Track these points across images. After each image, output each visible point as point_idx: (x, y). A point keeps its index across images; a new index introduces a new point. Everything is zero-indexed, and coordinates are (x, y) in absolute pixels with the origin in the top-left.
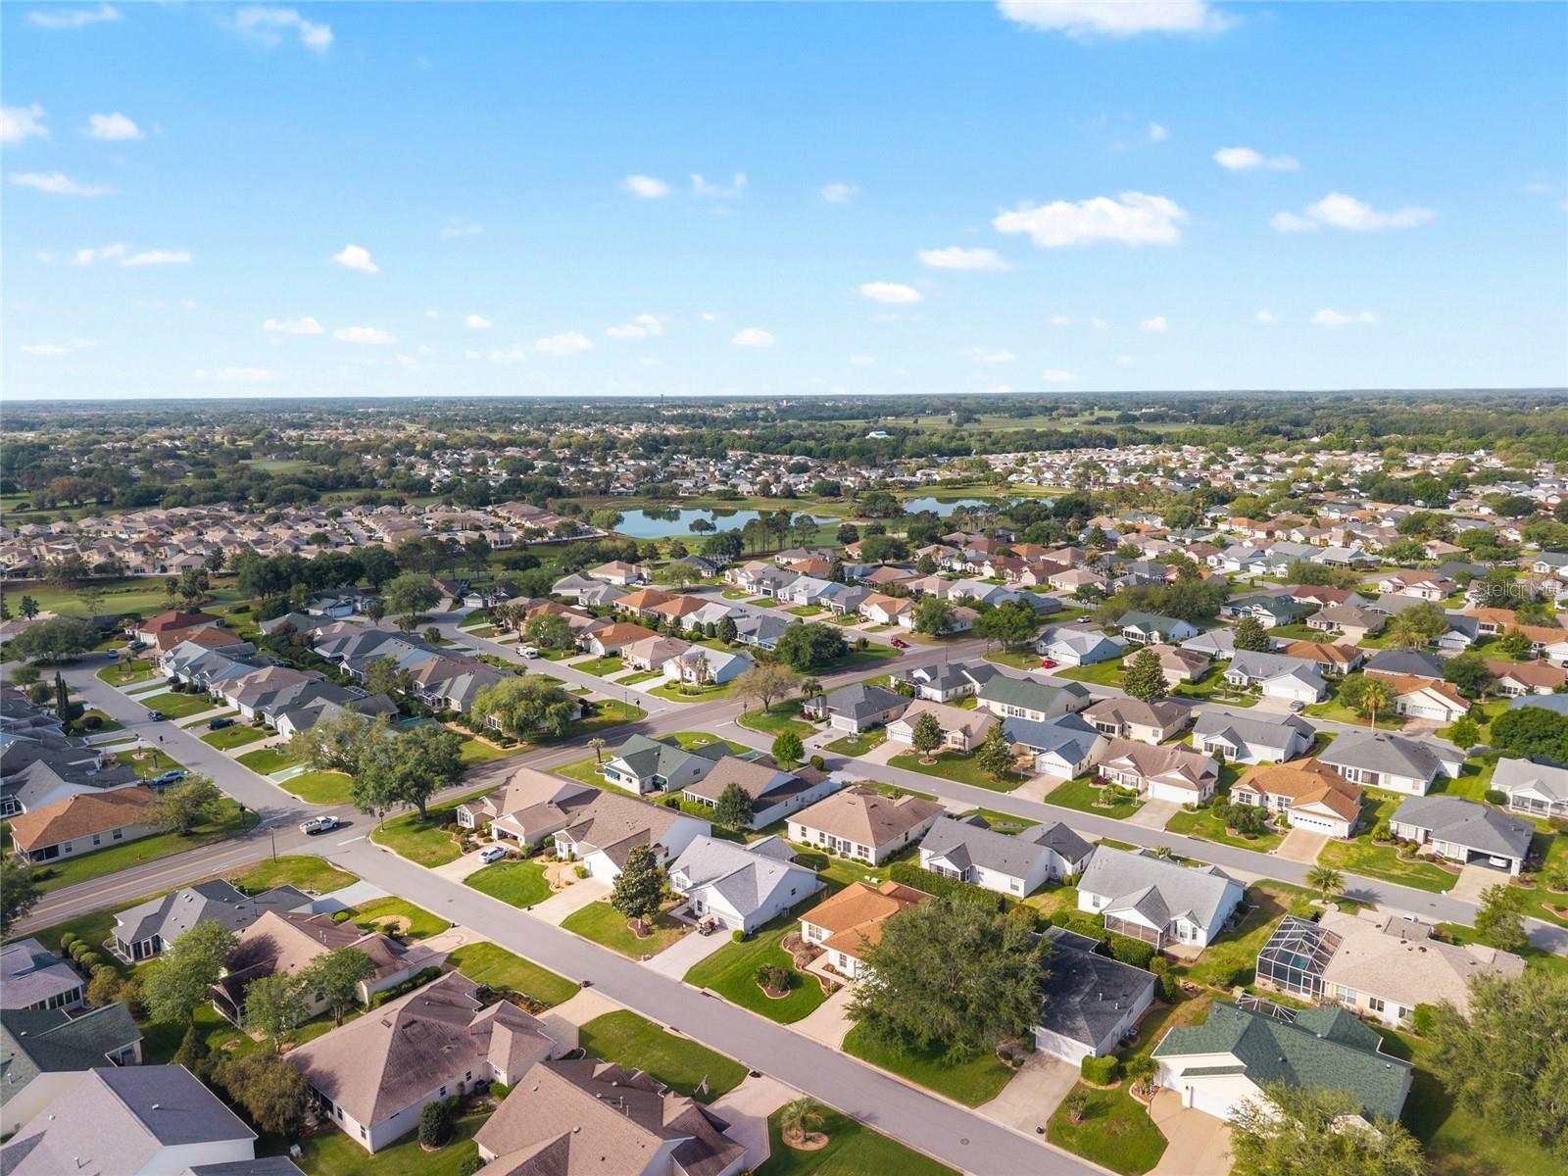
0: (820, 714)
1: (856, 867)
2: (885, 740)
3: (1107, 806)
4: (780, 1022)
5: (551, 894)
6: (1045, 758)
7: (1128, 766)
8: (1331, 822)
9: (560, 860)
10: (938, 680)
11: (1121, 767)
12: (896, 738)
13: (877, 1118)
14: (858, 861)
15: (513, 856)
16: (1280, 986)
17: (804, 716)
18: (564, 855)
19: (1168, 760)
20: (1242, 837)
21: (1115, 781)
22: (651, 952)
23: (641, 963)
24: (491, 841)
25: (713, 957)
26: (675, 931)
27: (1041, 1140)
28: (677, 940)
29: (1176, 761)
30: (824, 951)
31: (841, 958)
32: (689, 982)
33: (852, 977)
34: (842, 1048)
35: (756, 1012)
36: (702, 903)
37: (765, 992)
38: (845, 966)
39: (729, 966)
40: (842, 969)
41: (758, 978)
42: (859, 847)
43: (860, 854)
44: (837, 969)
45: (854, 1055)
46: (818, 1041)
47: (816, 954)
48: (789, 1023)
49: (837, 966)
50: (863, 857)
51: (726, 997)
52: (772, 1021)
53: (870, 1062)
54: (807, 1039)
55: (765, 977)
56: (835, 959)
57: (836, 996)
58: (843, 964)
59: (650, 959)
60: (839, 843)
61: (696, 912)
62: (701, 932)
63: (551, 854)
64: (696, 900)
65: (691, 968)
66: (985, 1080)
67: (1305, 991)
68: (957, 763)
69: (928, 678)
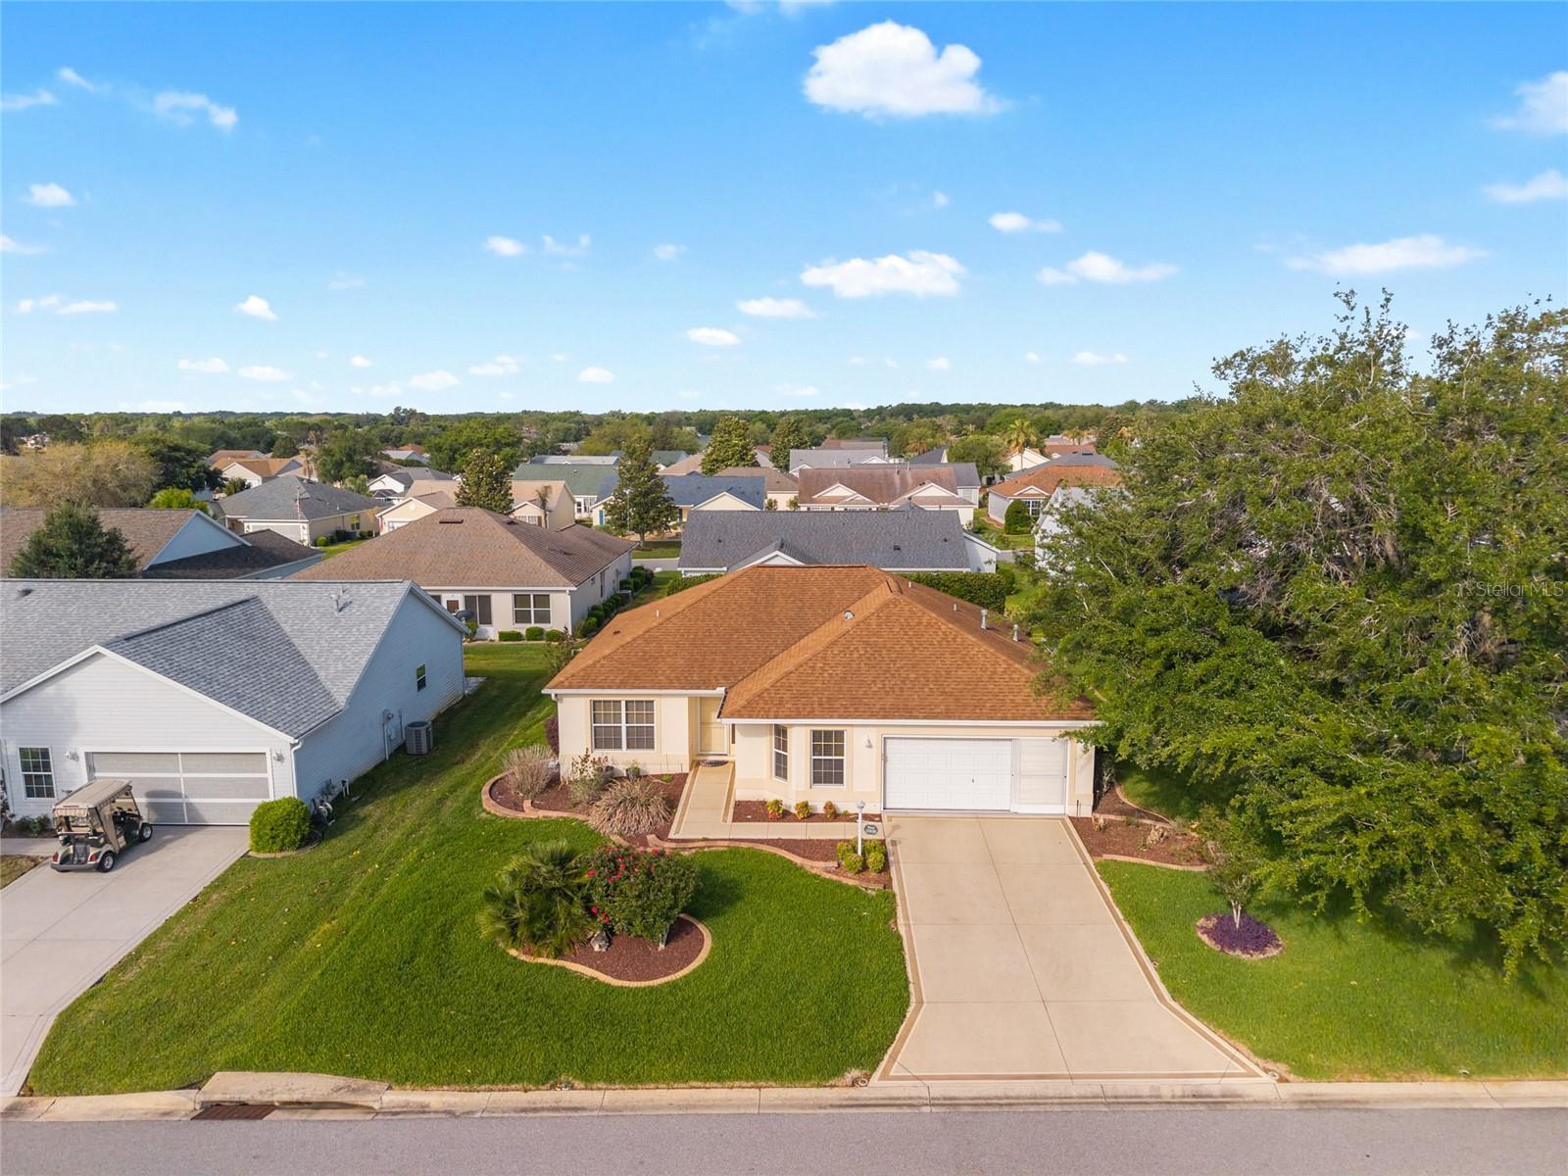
1: (521, 650)
7: (845, 497)
19: (897, 482)
30: (679, 780)
31: (816, 750)
32: (77, 1092)
33: (873, 808)
34: (1282, 1068)
35: (633, 1078)
36: (45, 753)
37: (589, 972)
38: (839, 779)
39: (298, 936)
40: (821, 797)
41: (514, 926)
42: (520, 600)
43: (521, 617)
44: (791, 803)
45: (1378, 1075)
46: (1124, 1087)
47: (669, 792)
48: (870, 1056)
49: (797, 788)
50: (533, 625)
51: (383, 1076)
52: (775, 1094)
53: (1483, 1069)
54: (1065, 1100)
55: (560, 908)
56: (781, 768)
57: (907, 879)
58: (828, 771)
60: (452, 606)
61: (23, 804)
62: (72, 863)
64: (12, 749)
65: (70, 1017)
69: (398, 487)
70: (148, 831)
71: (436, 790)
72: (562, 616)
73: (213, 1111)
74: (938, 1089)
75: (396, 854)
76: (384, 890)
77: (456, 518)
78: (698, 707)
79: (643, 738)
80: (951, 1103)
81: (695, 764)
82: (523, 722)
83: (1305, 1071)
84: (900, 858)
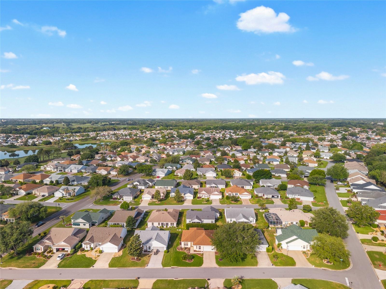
0: (118, 197)
1: (172, 229)
2: (142, 201)
4: (199, 266)
5: (96, 261)
6: (186, 195)
7: (205, 193)
8: (248, 196)
9: (88, 251)
10: (142, 184)
11: (204, 194)
12: (145, 199)
13: (243, 276)
14: (171, 227)
15: (68, 255)
16: (275, 225)
17: (114, 199)
18: (89, 249)
19: (212, 190)
20: (235, 202)
21: (202, 197)
22: (146, 264)
23: (146, 267)
24: (54, 253)
25: (164, 259)
26: (147, 257)
27: (274, 266)
28: (150, 259)
29: (213, 190)
32: (165, 267)
33: (203, 251)
35: (190, 267)
36: (150, 247)
37: (187, 262)
39: (170, 259)
40: (199, 250)
41: (183, 259)
42: (171, 223)
43: (171, 225)
45: (223, 266)
46: (212, 267)
47: (189, 249)
48: (201, 266)
49: (198, 250)
51: (179, 266)
52: (197, 267)
53: (228, 266)
54: (209, 268)
55: (185, 258)
56: (197, 248)
57: (204, 256)
58: (200, 248)
59: (147, 266)
60: (165, 224)
61: (148, 250)
62: (155, 254)
63: (83, 250)
64: (148, 246)
65: (162, 264)
66: (252, 260)
67: (279, 225)
68: (165, 201)
69: (138, 184)
70: (157, 252)
71: (173, 248)
72: (175, 225)
73: (172, 268)
75: (173, 254)
77: (163, 213)
78: (191, 243)
79: (187, 245)
80: (204, 268)
81: (191, 247)
82: (176, 240)
83: (220, 266)
84: (204, 254)
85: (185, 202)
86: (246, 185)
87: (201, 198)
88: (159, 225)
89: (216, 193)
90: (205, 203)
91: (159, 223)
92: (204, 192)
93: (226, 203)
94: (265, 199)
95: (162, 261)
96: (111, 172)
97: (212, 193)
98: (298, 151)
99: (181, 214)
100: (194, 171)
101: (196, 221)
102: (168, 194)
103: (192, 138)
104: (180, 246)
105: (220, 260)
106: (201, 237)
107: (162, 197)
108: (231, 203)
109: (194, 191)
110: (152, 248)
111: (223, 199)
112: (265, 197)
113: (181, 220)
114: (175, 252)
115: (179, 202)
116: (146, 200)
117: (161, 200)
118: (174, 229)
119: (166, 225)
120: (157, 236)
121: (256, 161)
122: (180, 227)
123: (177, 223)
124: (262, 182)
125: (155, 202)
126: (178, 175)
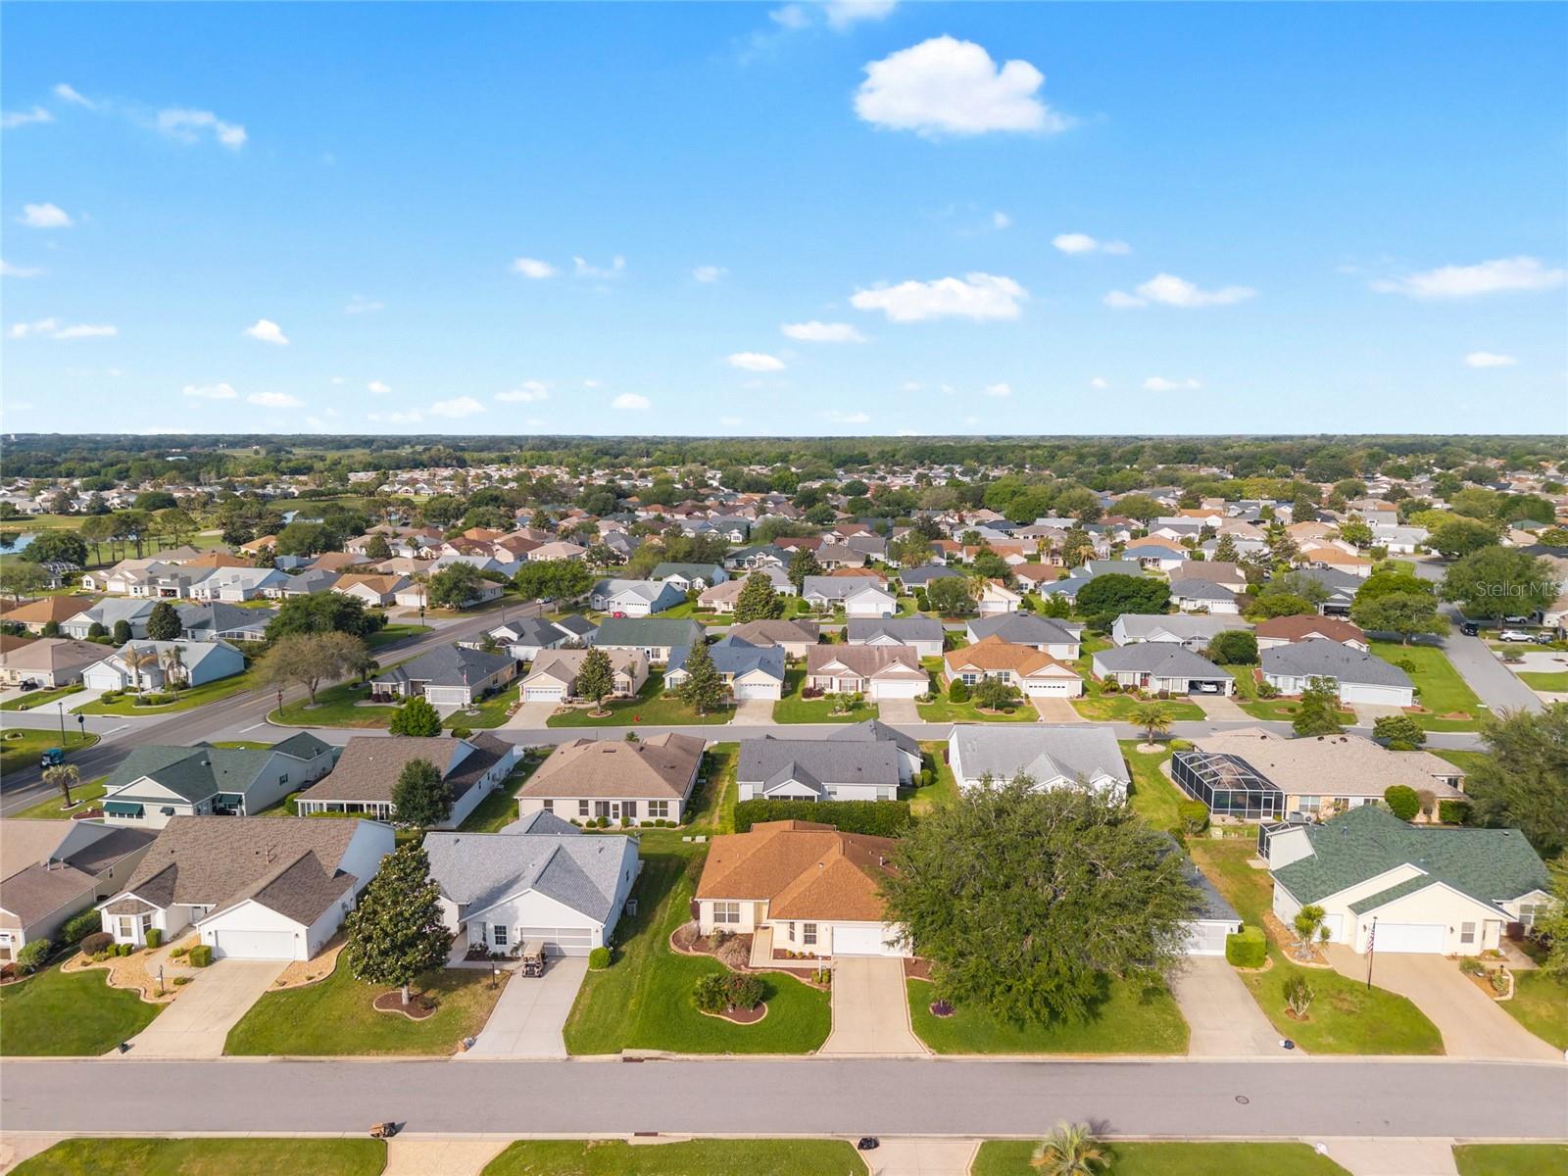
0: (402, 691)
1: (653, 833)
2: (518, 706)
3: (846, 714)
4: (803, 1050)
5: (154, 1011)
6: (745, 679)
7: (840, 671)
8: (1066, 683)
9: (130, 950)
10: (531, 636)
11: (835, 673)
12: (535, 698)
14: (651, 825)
16: (1239, 816)
18: (136, 938)
19: (877, 657)
20: (1000, 713)
21: (828, 691)
22: (463, 1031)
23: (461, 1055)
25: (585, 1001)
26: (479, 988)
27: (1298, 1055)
28: (494, 1000)
29: (886, 656)
30: (750, 937)
31: (806, 931)
32: (585, 1054)
33: (829, 954)
34: (934, 1051)
35: (749, 1053)
36: (505, 928)
37: (729, 1019)
38: (815, 942)
39: (624, 1006)
40: (808, 949)
41: (702, 1002)
42: (652, 804)
43: (652, 813)
44: (797, 952)
45: (960, 1053)
46: (888, 1056)
47: (746, 943)
48: (817, 1047)
49: (798, 946)
50: (659, 818)
51: (674, 1050)
52: (789, 1057)
53: (992, 1051)
54: (870, 1059)
55: (718, 997)
56: (792, 937)
57: (837, 985)
58: (810, 939)
59: (471, 1045)
60: (616, 807)
61: (495, 948)
62: (529, 974)
63: (105, 945)
64: (491, 926)
65: (566, 1031)
66: (1150, 1014)
67: (1267, 814)
68: (635, 708)
69: (514, 636)
70: (547, 959)
71: (647, 936)
72: (674, 813)
73: (626, 1060)
74: (835, 1056)
75: (644, 970)
76: (647, 986)
77: (612, 748)
78: (758, 910)
79: (735, 918)
80: (839, 1060)
81: (756, 928)
82: (672, 894)
83: (941, 1052)
84: (836, 976)
85: (738, 710)
86: (1047, 641)
87: (820, 693)
88: (584, 812)
89: (901, 668)
90: (840, 714)
91: (583, 803)
92: (836, 665)
93: (950, 714)
94: (1154, 697)
95: (572, 1014)
96: (399, 598)
97: (880, 668)
98: (1262, 525)
99: (712, 765)
100: (790, 595)
101: (794, 789)
102: (655, 677)
103: (785, 487)
104: (693, 924)
105: (937, 1010)
106: (818, 870)
107: (624, 689)
108: (981, 718)
109: (789, 667)
110: (514, 936)
111: (933, 698)
112: (1155, 686)
113: (712, 788)
114: (659, 960)
115: (708, 709)
116: (539, 706)
117: (616, 705)
118: (667, 834)
119: (625, 814)
120: (552, 866)
121: (1084, 553)
122: (701, 822)
123: (688, 803)
124: (1125, 629)
125: (586, 710)
126: (714, 610)
